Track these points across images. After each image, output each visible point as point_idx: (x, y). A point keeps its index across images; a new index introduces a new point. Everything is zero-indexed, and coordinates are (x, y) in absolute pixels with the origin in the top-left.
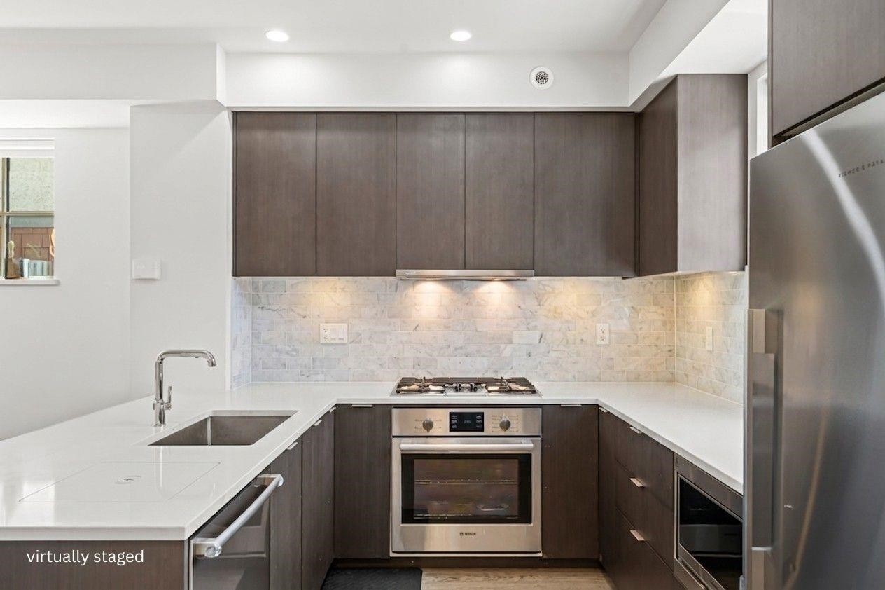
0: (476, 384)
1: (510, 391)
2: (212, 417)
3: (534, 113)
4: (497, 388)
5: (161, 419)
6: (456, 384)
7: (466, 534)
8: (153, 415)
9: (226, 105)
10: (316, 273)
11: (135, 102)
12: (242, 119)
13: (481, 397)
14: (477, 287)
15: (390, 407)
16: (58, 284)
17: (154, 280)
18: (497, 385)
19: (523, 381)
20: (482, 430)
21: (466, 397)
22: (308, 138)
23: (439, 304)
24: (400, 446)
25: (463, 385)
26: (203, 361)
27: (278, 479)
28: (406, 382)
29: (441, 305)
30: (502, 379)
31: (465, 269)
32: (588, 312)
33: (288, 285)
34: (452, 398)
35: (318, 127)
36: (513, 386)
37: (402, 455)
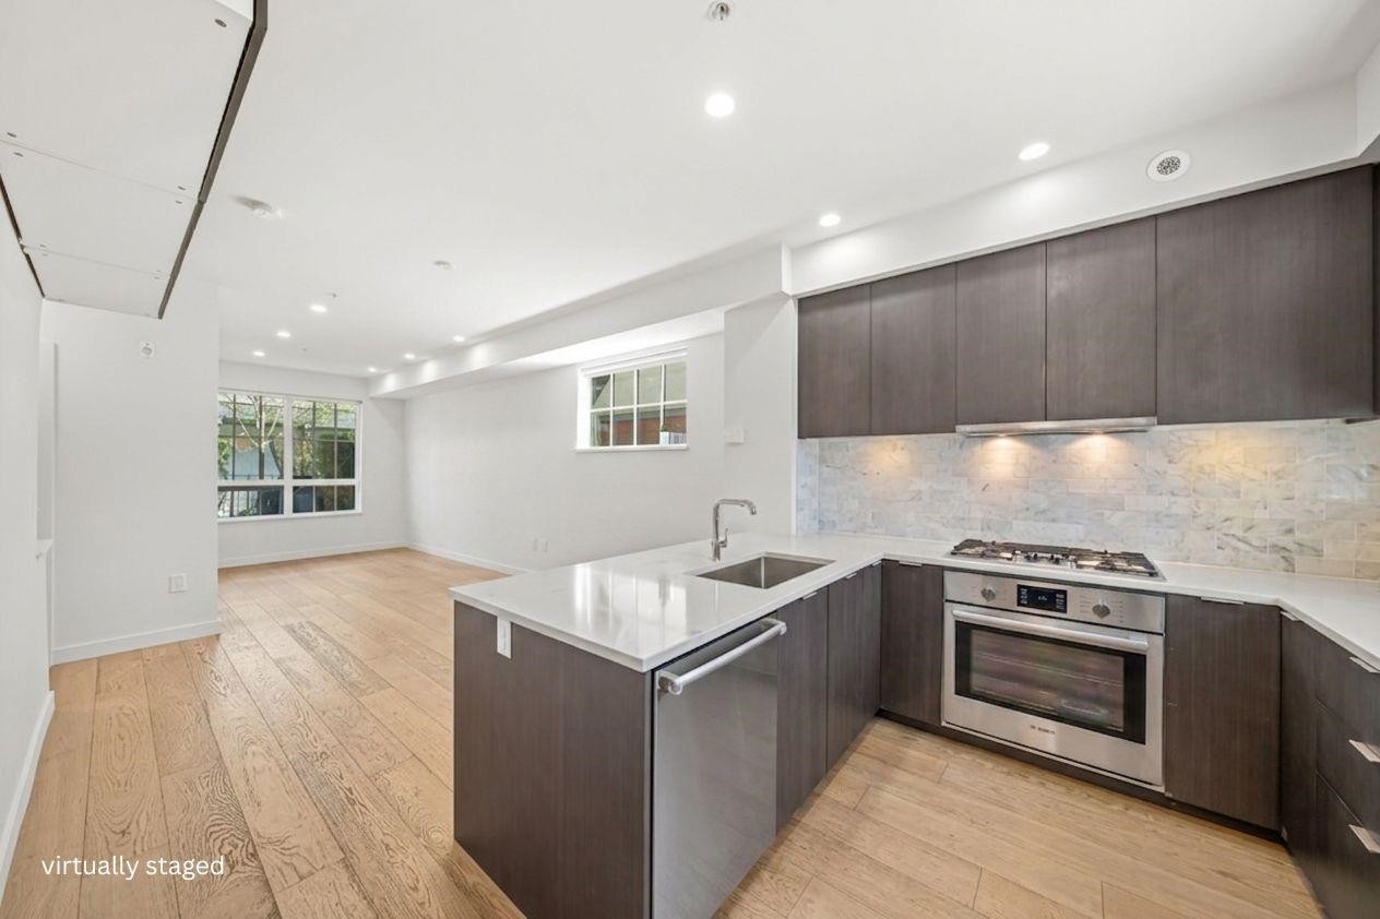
0: (1058, 554)
1: (1113, 569)
2: (766, 558)
3: (1156, 217)
4: (1095, 563)
5: (717, 554)
6: (1031, 553)
7: (1039, 729)
8: (710, 550)
9: (791, 294)
10: (870, 433)
11: (730, 307)
12: (806, 304)
13: (1066, 571)
14: (1070, 442)
15: (943, 569)
16: (687, 449)
17: (739, 444)
18: (1096, 560)
19: (1138, 558)
20: (1065, 611)
21: (1043, 569)
22: (862, 309)
23: (1014, 461)
24: (954, 613)
25: (1039, 555)
26: (746, 510)
27: (781, 627)
28: (970, 543)
29: (1017, 464)
30: (1106, 552)
31: (1046, 420)
32: (1266, 473)
33: (850, 445)
34: (1023, 568)
35: (871, 297)
36: (1120, 564)
37: (956, 622)
